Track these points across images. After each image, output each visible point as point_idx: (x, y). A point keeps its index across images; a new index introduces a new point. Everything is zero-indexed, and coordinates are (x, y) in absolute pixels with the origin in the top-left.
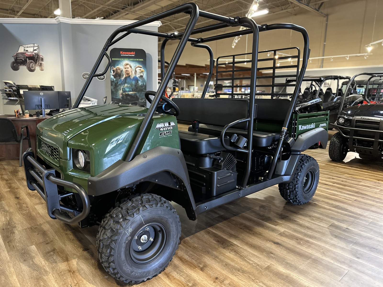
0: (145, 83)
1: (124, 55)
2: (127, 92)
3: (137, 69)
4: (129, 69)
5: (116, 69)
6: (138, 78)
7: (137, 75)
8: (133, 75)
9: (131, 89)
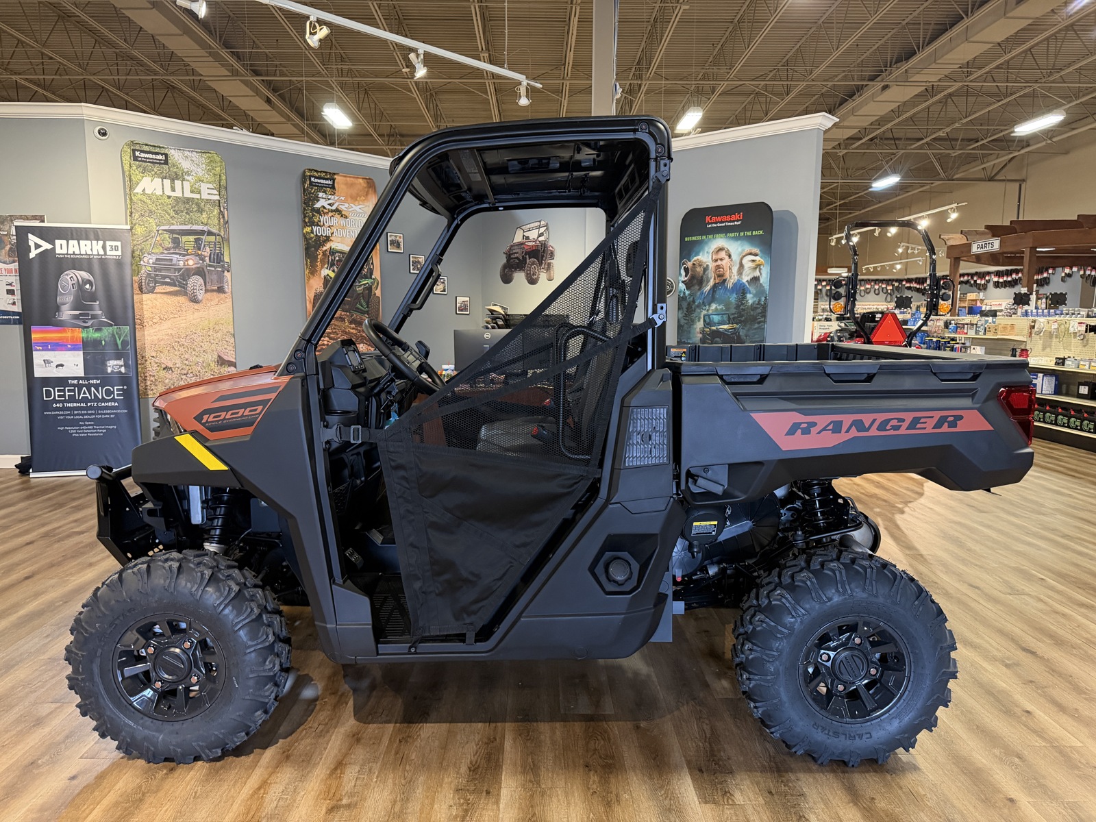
0: (763, 299)
1: (714, 225)
2: (714, 324)
3: (744, 262)
4: (725, 263)
5: (694, 264)
6: (747, 284)
7: (743, 277)
8: (732, 277)
9: (725, 317)
